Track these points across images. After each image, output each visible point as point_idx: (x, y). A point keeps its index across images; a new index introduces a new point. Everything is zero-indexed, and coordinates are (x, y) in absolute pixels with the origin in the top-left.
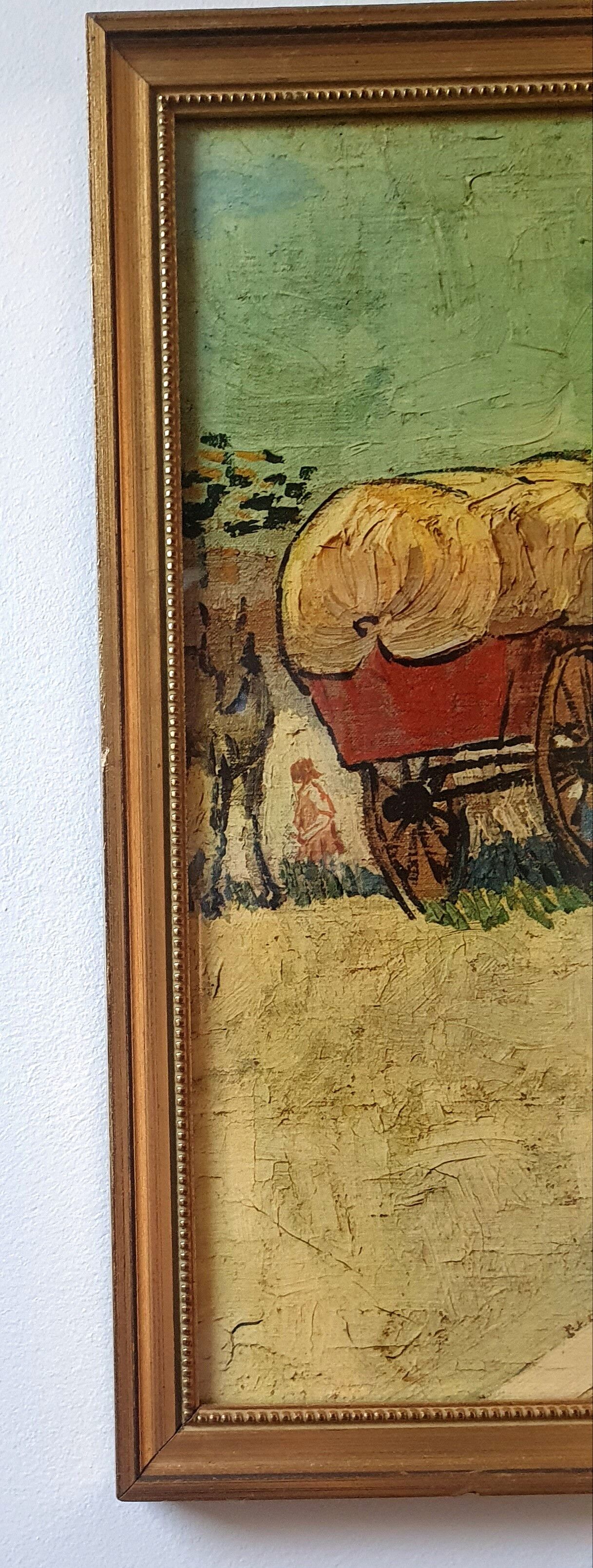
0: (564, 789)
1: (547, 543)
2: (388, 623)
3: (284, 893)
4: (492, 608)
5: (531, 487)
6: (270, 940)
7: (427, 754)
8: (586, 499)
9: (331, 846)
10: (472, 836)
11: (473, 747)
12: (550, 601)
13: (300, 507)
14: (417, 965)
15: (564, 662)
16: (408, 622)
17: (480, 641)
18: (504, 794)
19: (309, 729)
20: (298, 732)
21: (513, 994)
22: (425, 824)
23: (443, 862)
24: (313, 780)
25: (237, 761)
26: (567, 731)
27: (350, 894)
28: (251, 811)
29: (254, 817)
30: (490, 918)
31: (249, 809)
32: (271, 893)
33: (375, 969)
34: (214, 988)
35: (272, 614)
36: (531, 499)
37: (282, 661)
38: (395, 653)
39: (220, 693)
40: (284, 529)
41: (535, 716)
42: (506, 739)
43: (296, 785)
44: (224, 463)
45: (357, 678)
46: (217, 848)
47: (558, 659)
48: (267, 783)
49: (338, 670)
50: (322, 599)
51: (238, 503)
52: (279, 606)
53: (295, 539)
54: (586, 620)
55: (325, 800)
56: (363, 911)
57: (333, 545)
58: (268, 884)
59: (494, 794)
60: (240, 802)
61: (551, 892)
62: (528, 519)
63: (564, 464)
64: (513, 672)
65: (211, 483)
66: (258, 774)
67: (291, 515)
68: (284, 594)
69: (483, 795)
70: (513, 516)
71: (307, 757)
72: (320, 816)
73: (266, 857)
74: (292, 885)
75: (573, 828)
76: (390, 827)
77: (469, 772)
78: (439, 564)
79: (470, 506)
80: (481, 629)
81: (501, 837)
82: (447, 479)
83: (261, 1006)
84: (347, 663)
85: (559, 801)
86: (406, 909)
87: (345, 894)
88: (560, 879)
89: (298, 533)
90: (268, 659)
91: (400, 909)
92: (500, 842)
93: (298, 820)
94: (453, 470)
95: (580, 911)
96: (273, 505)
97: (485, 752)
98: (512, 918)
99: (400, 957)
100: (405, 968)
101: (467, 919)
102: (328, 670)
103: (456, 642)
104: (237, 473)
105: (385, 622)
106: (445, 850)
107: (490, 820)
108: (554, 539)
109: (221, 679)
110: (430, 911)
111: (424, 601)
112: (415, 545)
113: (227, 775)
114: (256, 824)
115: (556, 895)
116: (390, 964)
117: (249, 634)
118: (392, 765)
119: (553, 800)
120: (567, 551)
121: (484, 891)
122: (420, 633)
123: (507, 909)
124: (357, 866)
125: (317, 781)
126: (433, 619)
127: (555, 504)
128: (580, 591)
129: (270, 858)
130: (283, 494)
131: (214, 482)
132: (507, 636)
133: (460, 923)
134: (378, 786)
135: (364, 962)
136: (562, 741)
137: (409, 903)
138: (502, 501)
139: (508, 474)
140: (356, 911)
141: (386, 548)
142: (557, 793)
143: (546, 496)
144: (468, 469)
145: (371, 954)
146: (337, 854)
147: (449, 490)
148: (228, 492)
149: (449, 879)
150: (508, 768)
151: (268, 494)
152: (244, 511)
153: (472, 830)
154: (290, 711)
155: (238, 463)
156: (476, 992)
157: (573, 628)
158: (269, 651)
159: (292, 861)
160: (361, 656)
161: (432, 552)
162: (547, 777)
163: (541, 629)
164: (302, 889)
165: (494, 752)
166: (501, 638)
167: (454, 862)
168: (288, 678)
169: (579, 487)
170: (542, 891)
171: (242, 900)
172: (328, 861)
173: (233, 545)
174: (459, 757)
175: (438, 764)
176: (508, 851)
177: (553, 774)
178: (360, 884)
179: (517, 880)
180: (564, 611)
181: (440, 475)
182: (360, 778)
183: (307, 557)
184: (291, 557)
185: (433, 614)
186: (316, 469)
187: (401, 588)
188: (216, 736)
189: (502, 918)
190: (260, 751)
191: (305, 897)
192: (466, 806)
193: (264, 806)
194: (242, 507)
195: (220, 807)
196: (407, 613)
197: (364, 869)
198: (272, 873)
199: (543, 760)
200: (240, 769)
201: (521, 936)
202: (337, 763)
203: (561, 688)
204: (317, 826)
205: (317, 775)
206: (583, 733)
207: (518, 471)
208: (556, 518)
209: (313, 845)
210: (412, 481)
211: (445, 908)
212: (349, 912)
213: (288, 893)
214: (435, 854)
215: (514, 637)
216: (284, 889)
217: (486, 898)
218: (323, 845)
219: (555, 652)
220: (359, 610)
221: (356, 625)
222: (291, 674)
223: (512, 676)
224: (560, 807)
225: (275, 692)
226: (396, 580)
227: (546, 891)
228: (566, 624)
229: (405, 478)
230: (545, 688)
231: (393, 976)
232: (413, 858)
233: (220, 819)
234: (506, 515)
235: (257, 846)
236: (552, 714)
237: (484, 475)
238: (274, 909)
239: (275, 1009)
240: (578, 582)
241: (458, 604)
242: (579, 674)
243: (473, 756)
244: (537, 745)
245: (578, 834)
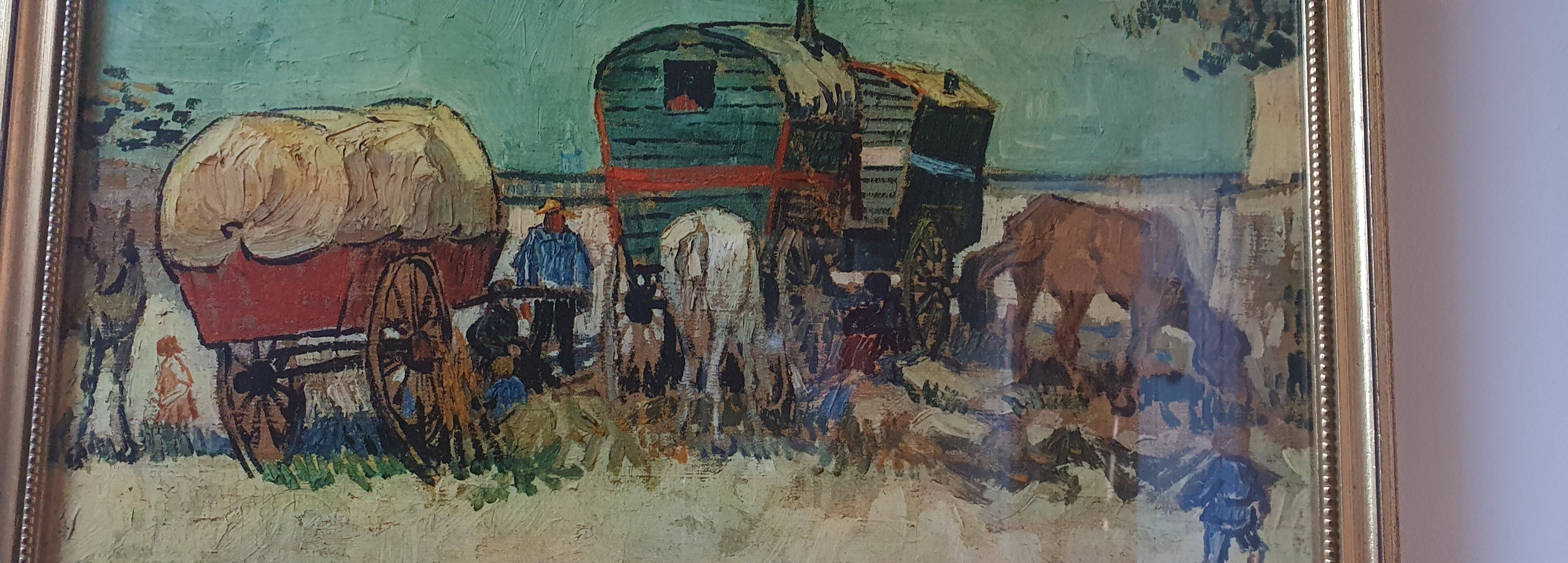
0: (389, 373)
1: (390, 171)
2: (251, 228)
3: (141, 449)
4: (339, 221)
5: (380, 125)
6: (125, 490)
7: (274, 339)
8: (424, 137)
9: (186, 411)
10: (308, 409)
11: (315, 335)
12: (389, 218)
13: (184, 130)
14: (252, 518)
15: (397, 268)
16: (267, 228)
17: (327, 247)
18: (337, 374)
19: (176, 311)
20: (166, 313)
21: (333, 547)
22: (268, 397)
23: (281, 430)
24: (176, 354)
25: (110, 335)
26: (395, 325)
27: (199, 454)
28: (118, 378)
29: (121, 383)
30: (318, 480)
31: (117, 376)
32: (130, 449)
33: (215, 519)
34: (70, 530)
35: (152, 216)
36: (379, 135)
37: (157, 254)
38: (254, 253)
39: (101, 277)
40: (168, 147)
41: (369, 310)
42: (342, 329)
43: (160, 357)
44: (121, 91)
45: (221, 272)
46: (85, 408)
47: (391, 266)
48: (135, 354)
49: (205, 264)
50: (196, 206)
51: (131, 124)
52: (159, 209)
53: (177, 156)
54: (417, 235)
55: (185, 372)
56: (210, 469)
57: (209, 163)
58: (128, 441)
59: (329, 375)
60: (109, 370)
61: (372, 460)
62: (375, 151)
63: (409, 108)
64: (353, 274)
65: (108, 107)
66: (127, 347)
67: (176, 136)
68: (164, 199)
69: (320, 375)
70: (363, 147)
71: (172, 335)
72: (179, 385)
73: (128, 419)
74: (149, 443)
75: (395, 406)
76: (239, 398)
77: (309, 355)
78: (298, 183)
79: (327, 138)
80: (329, 237)
81: (333, 411)
82: (310, 115)
83: (111, 548)
84: (213, 259)
85: (385, 383)
86: (246, 469)
87: (195, 454)
88: (380, 449)
89: (181, 151)
90: (145, 252)
91: (241, 469)
92: (331, 415)
93: (159, 387)
94: (315, 108)
95: (395, 478)
96: (161, 127)
97: (324, 339)
98: (336, 481)
99: (239, 510)
100: (242, 519)
101: (298, 480)
102: (196, 264)
103: (308, 247)
104: (132, 100)
105: (248, 227)
106: (285, 421)
107: (324, 396)
108: (396, 168)
109: (103, 266)
110: (267, 471)
111: (282, 212)
112: (278, 166)
113: (100, 346)
114: (122, 389)
115: (377, 463)
116: (229, 516)
117: (131, 230)
118: (245, 346)
119: (379, 382)
120: (406, 178)
121: (315, 457)
122: (277, 238)
123: (333, 473)
124: (207, 430)
125: (180, 355)
126: (289, 227)
127: (400, 139)
128: (414, 213)
129: (132, 419)
130: (170, 119)
131: (112, 106)
132: (351, 244)
133: (292, 483)
134: (231, 362)
135: (206, 513)
136: (391, 333)
137: (250, 464)
138: (355, 136)
139: (361, 114)
140: (204, 469)
141: (254, 168)
142: (383, 376)
143: (392, 133)
144: (328, 108)
145: (214, 506)
146: (191, 418)
147: (312, 124)
148: (123, 115)
149: (286, 445)
150: (343, 354)
151: (157, 119)
152: (136, 131)
153: (308, 404)
154: (160, 296)
155: (133, 91)
156: (301, 544)
157: (406, 241)
158: (147, 245)
159: (151, 422)
160: (225, 254)
161: (292, 173)
162: (375, 364)
163: (379, 240)
164: (158, 447)
165: (332, 339)
166: (345, 246)
167: (291, 430)
168: (162, 268)
169: (419, 127)
170: (364, 459)
171: (102, 454)
172: (183, 424)
173: (123, 158)
174: (302, 342)
175: (284, 346)
176: (338, 424)
177: (380, 359)
178: (209, 445)
179: (343, 449)
180: (400, 226)
181: (304, 112)
182: (216, 355)
183: (187, 171)
184: (173, 170)
185: (288, 223)
186: (200, 100)
187: (264, 200)
188: (93, 313)
189: (329, 480)
190: (131, 327)
191: (160, 454)
192: (304, 383)
193: (131, 374)
194: (134, 127)
195: (91, 373)
196: (266, 221)
197: (213, 432)
198: (132, 432)
199: (373, 348)
200: (112, 342)
201: (344, 497)
202: (198, 341)
203: (392, 290)
204: (175, 393)
205: (179, 350)
206: (409, 328)
207: (370, 112)
208: (399, 151)
209: (170, 410)
210: (281, 115)
211: (280, 469)
212: (197, 470)
213: (145, 450)
214: (276, 422)
215: (355, 245)
216: (141, 446)
217: (316, 463)
218: (179, 409)
219: (389, 260)
220: (227, 216)
221: (223, 229)
222: (164, 266)
223: (352, 278)
224: (385, 387)
225: (149, 279)
226: (260, 194)
227: (367, 459)
228: (400, 237)
229: (275, 113)
230: (378, 288)
231: (231, 527)
232: (256, 426)
233: (90, 383)
234: (357, 146)
235: (121, 409)
236: (383, 310)
237: (341, 114)
238: (131, 463)
239: (123, 552)
240: (414, 204)
241: (311, 216)
242: (408, 279)
243: (314, 341)
244: (368, 336)
245: (398, 412)
